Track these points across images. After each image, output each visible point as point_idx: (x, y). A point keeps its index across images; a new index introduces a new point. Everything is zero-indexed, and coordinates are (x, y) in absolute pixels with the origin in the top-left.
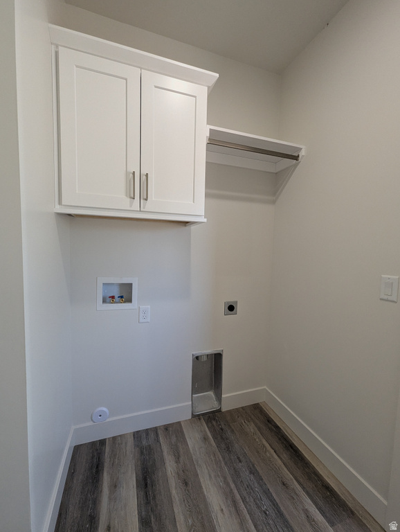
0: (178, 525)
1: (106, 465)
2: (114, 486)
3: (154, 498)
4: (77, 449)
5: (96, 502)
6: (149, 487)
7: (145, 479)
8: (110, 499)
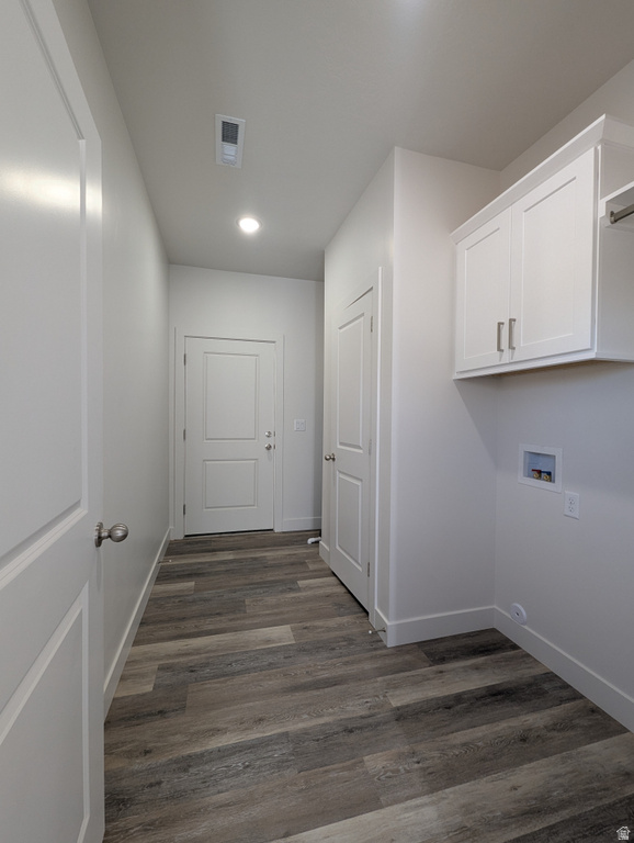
0: (471, 730)
1: (493, 656)
2: (477, 668)
3: (484, 704)
4: (494, 631)
5: (456, 658)
6: (494, 698)
7: (499, 693)
8: (463, 667)
